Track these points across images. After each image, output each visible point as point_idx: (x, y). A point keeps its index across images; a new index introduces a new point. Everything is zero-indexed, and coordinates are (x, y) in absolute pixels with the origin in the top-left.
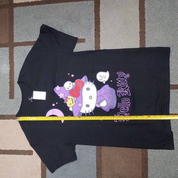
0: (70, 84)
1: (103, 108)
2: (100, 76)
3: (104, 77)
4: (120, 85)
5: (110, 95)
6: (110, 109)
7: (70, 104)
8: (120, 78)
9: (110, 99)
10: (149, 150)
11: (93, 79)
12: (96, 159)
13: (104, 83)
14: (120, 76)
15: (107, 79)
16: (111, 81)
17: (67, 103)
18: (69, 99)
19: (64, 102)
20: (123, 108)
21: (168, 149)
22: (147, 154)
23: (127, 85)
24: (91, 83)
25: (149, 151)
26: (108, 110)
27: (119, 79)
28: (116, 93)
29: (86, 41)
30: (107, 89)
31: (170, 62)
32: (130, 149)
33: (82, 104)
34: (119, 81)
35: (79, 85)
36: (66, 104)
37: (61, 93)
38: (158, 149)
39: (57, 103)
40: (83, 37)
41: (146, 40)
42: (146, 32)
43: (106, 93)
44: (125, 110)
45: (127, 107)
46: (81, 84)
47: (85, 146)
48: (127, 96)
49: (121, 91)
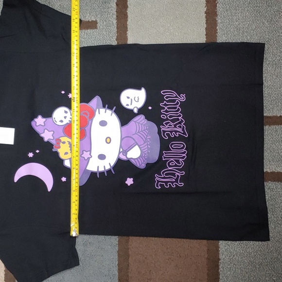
0: (66, 112)
1: (133, 162)
2: (128, 98)
3: (136, 99)
4: (167, 115)
5: (147, 136)
6: (147, 164)
7: (66, 153)
8: (167, 101)
9: (147, 145)
10: (221, 242)
11: (112, 103)
12: (117, 263)
13: (136, 111)
14: (167, 98)
15: (140, 104)
16: (150, 108)
17: (59, 150)
18: (64, 143)
19: (54, 150)
20: (172, 161)
21: (258, 241)
22: (218, 251)
23: (180, 116)
24: (109, 112)
25: (222, 244)
26: (143, 166)
27: (165, 105)
28: (159, 133)
29: (98, 25)
30: (142, 124)
31: (264, 73)
32: (185, 240)
33: (90, 154)
34: (166, 108)
35: (86, 116)
36: (57, 153)
37: (46, 130)
38: (238, 241)
39: (38, 151)
40: (93, 17)
41: (218, 27)
42: (219, 13)
43: (139, 132)
44: (176, 165)
45: (181, 160)
46: (88, 113)
47: (96, 236)
48: (180, 138)
49: (168, 128)
